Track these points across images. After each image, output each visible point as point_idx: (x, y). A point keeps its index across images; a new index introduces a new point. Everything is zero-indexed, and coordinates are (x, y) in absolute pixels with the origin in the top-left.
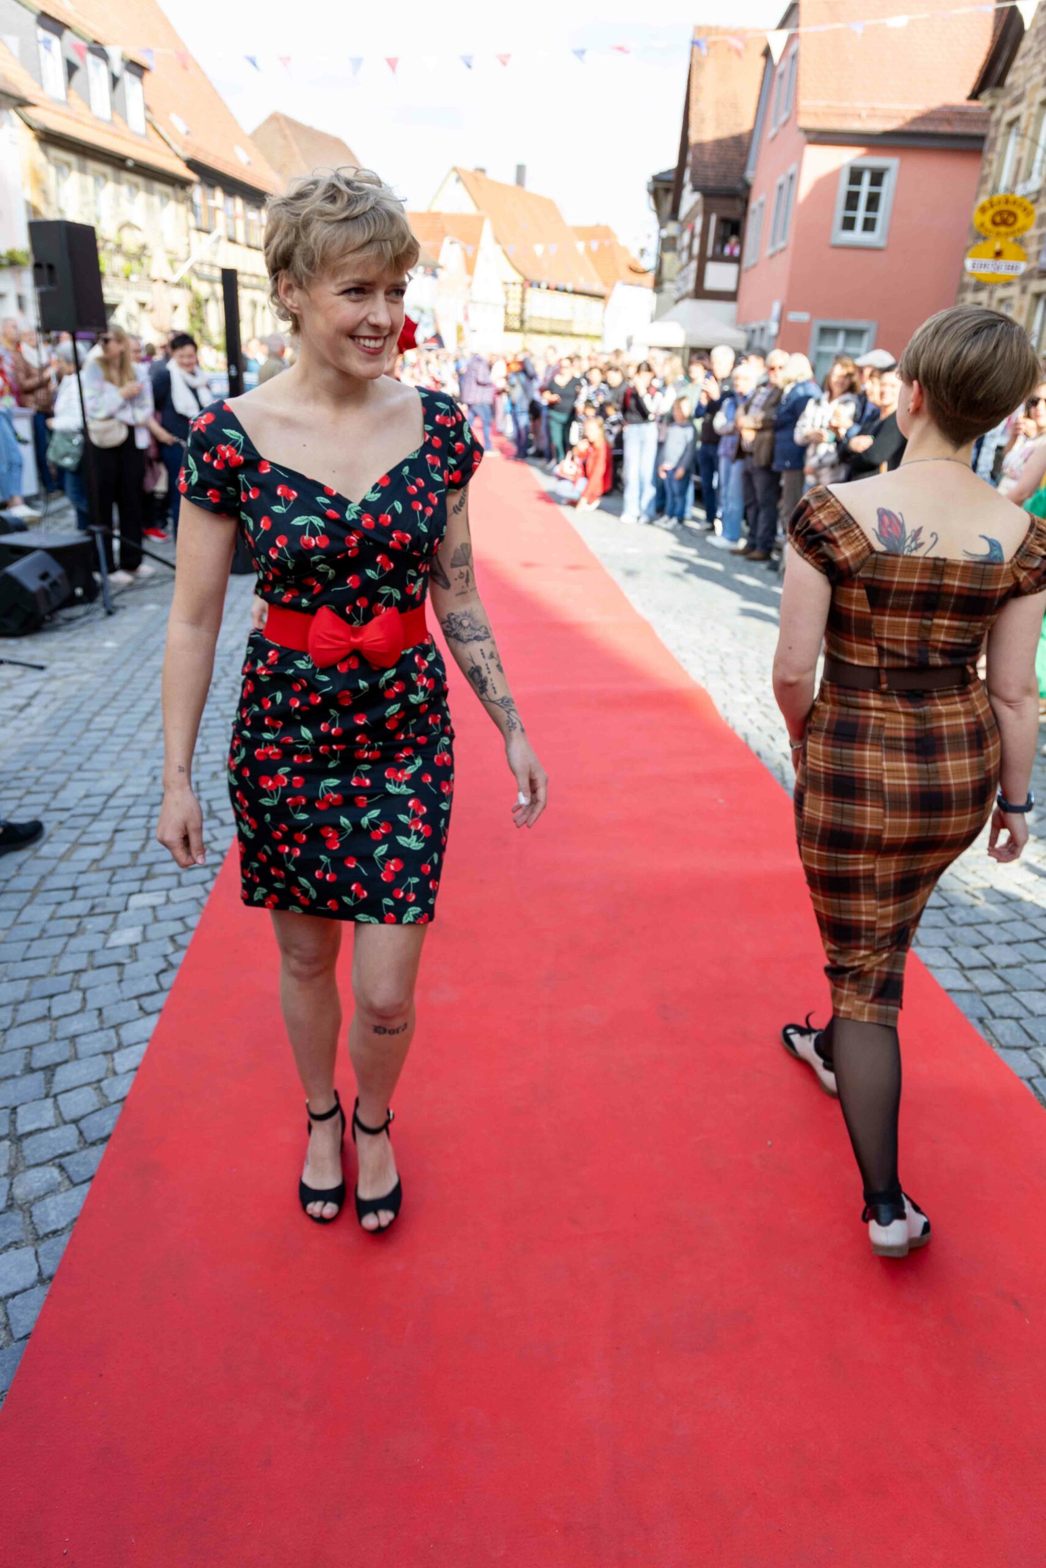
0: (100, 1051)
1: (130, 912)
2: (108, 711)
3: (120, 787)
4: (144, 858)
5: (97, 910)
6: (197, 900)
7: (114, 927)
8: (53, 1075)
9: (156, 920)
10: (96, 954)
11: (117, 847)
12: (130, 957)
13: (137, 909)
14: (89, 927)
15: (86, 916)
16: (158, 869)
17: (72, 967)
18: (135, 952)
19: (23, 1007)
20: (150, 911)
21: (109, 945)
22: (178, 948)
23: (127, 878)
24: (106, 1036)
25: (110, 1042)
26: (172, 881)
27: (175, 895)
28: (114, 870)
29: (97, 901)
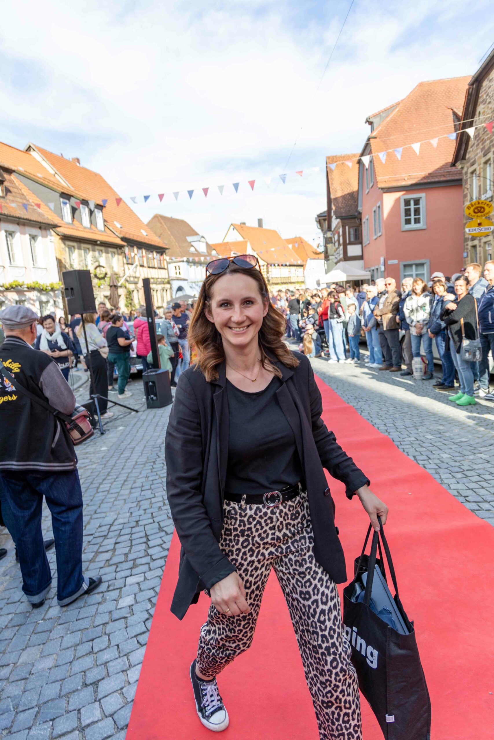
0: (120, 670)
1: (127, 587)
2: (105, 482)
3: (116, 519)
4: (131, 557)
5: (111, 588)
6: (159, 577)
7: (120, 597)
8: (97, 687)
9: (141, 590)
10: (112, 612)
11: (117, 553)
12: (130, 612)
13: (130, 585)
14: (108, 598)
15: (105, 592)
16: (139, 561)
17: (101, 622)
18: (132, 609)
19: (79, 648)
20: (137, 585)
21: (118, 607)
22: (153, 605)
23: (124, 569)
24: (122, 661)
25: (124, 664)
26: (145, 568)
27: (149, 575)
28: (117, 565)
29: (110, 583)
